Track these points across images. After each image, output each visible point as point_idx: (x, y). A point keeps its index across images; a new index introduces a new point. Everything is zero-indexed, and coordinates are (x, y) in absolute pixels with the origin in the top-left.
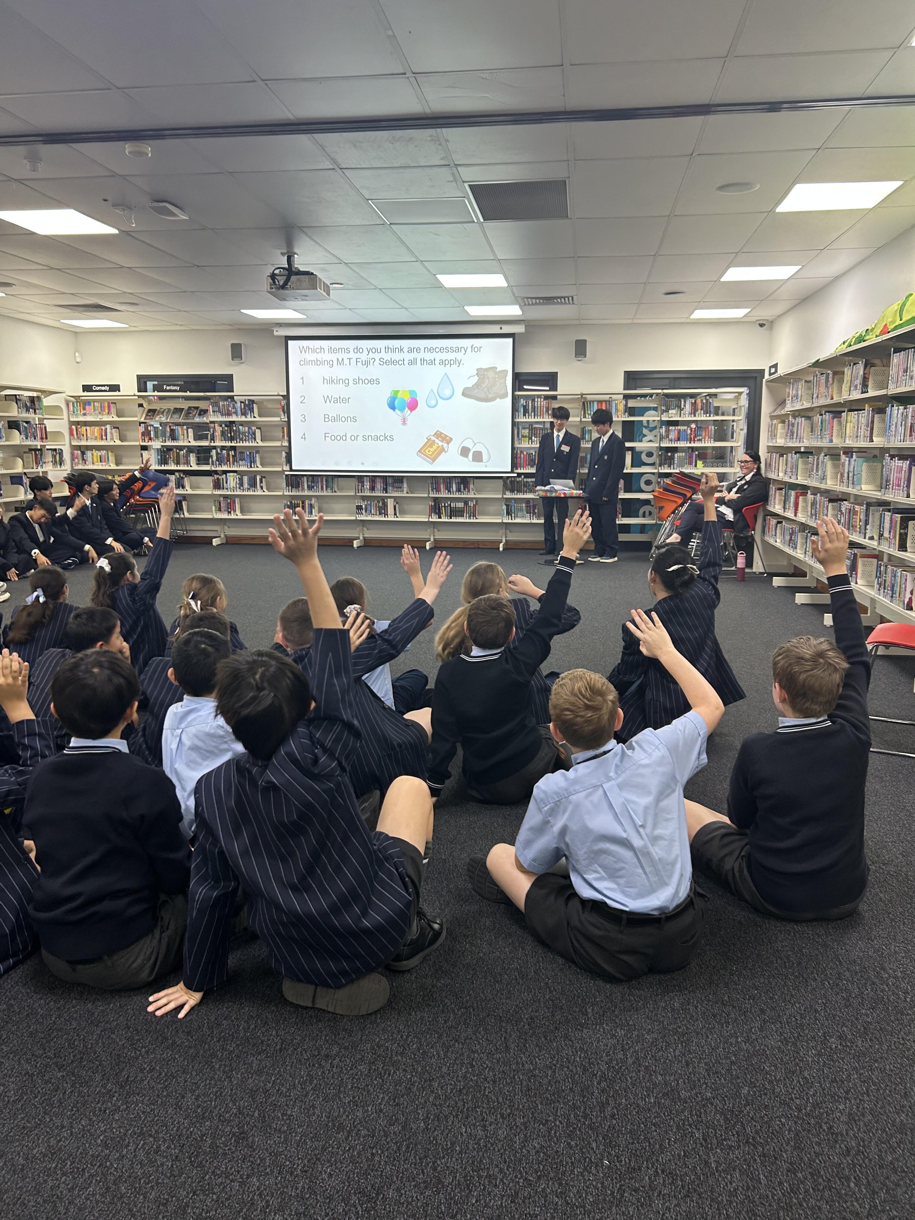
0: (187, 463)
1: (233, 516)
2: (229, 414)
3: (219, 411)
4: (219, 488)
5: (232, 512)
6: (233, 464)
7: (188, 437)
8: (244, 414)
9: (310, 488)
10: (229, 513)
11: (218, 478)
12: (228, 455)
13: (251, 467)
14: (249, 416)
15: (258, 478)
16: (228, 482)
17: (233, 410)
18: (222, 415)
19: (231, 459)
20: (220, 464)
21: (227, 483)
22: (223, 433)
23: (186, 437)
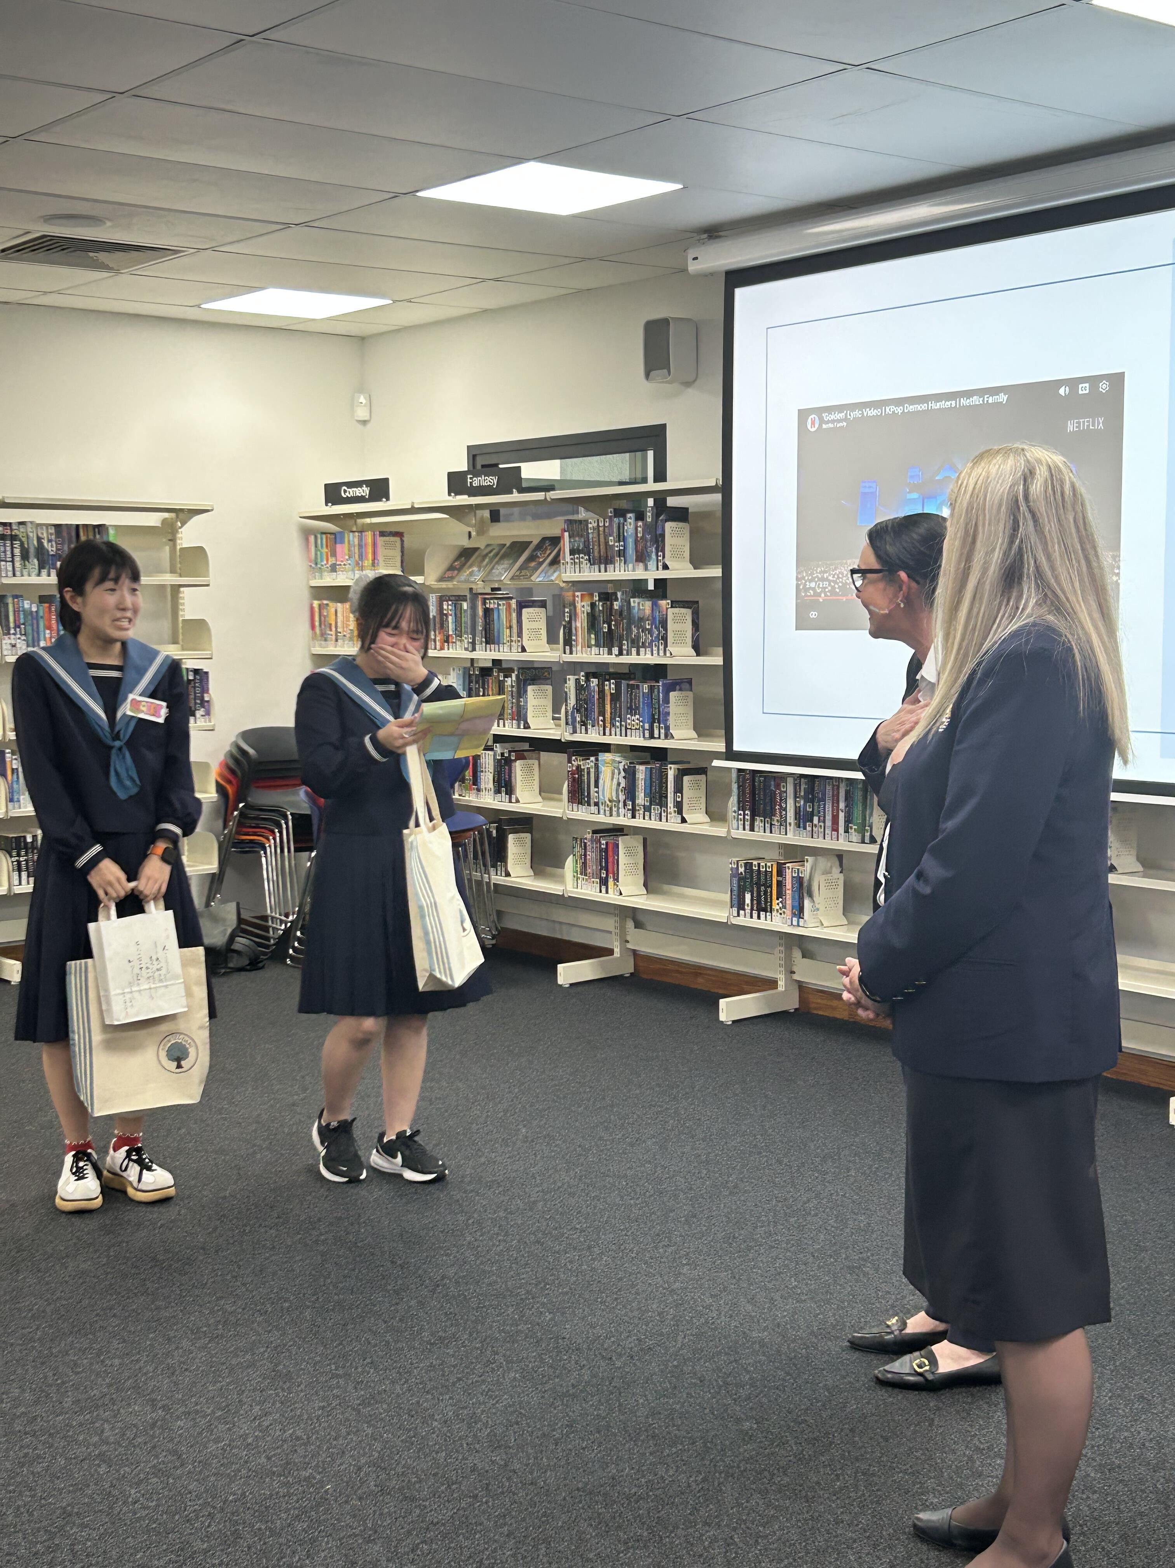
0: (520, 716)
1: (611, 897)
2: (605, 560)
3: (587, 551)
4: (580, 803)
5: (611, 882)
6: (613, 725)
7: (520, 634)
8: (642, 558)
9: (803, 819)
10: (604, 882)
11: (578, 767)
12: (602, 692)
13: (652, 736)
14: (652, 564)
15: (671, 774)
16: (601, 782)
17: (618, 546)
18: (592, 562)
19: (608, 707)
20: (584, 724)
21: (597, 786)
22: (592, 619)
23: (515, 638)
